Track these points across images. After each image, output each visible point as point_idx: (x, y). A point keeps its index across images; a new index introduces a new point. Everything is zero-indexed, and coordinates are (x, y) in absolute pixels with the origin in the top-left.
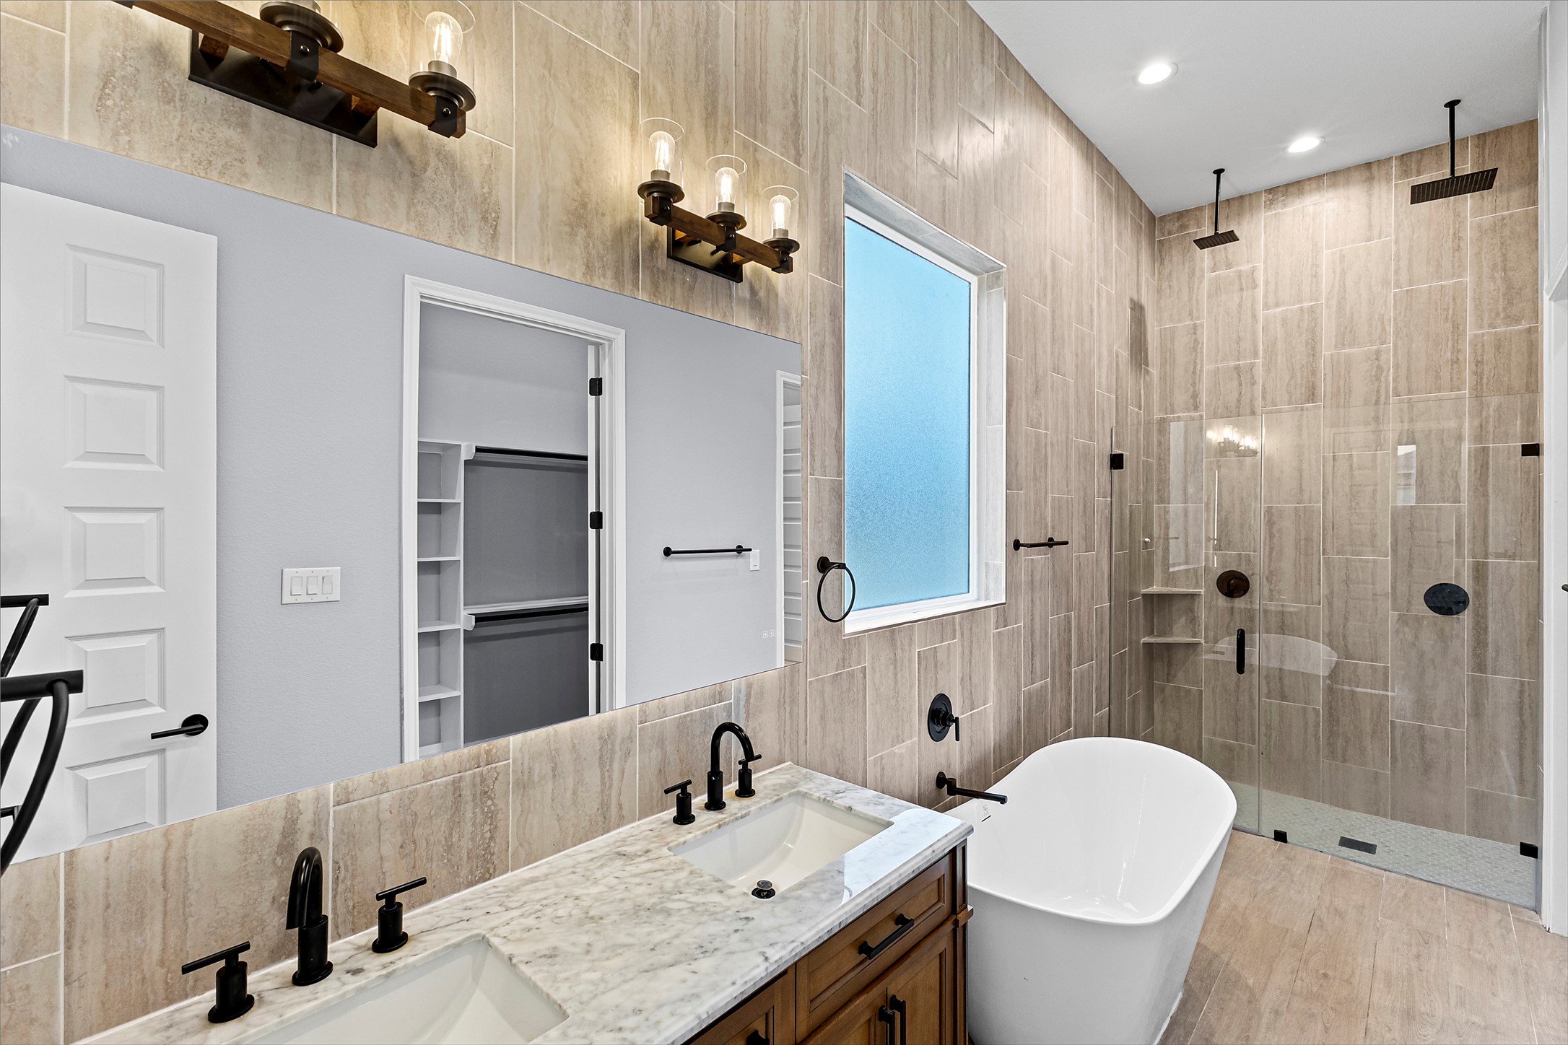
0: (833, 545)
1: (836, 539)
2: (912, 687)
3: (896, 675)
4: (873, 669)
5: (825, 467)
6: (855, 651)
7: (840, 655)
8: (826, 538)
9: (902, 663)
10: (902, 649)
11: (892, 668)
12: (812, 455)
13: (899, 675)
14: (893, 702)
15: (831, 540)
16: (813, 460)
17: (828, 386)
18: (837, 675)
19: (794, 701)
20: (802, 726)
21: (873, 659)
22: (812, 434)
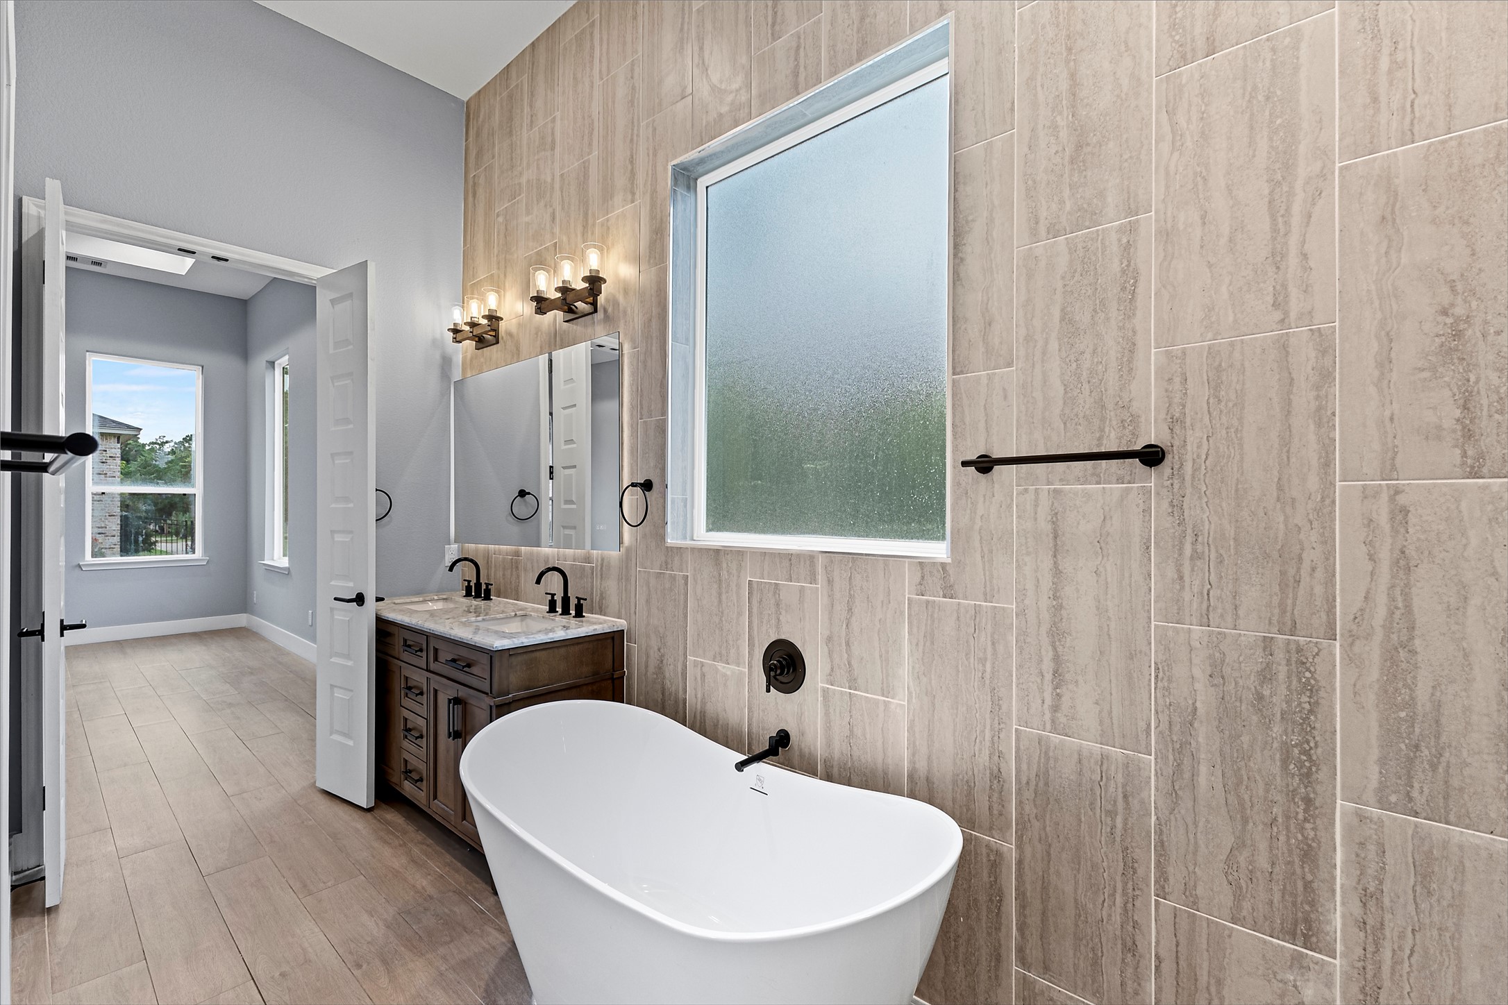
0: (658, 470)
1: (660, 466)
2: (740, 614)
3: (720, 594)
4: (695, 580)
5: (651, 411)
6: (677, 559)
7: (663, 558)
8: (652, 465)
9: (728, 585)
10: (728, 572)
11: (716, 586)
12: (641, 405)
13: (724, 597)
14: (717, 620)
15: (656, 466)
16: (642, 408)
17: (654, 348)
18: (661, 573)
19: (628, 580)
20: (633, 600)
21: (695, 571)
22: (641, 389)
